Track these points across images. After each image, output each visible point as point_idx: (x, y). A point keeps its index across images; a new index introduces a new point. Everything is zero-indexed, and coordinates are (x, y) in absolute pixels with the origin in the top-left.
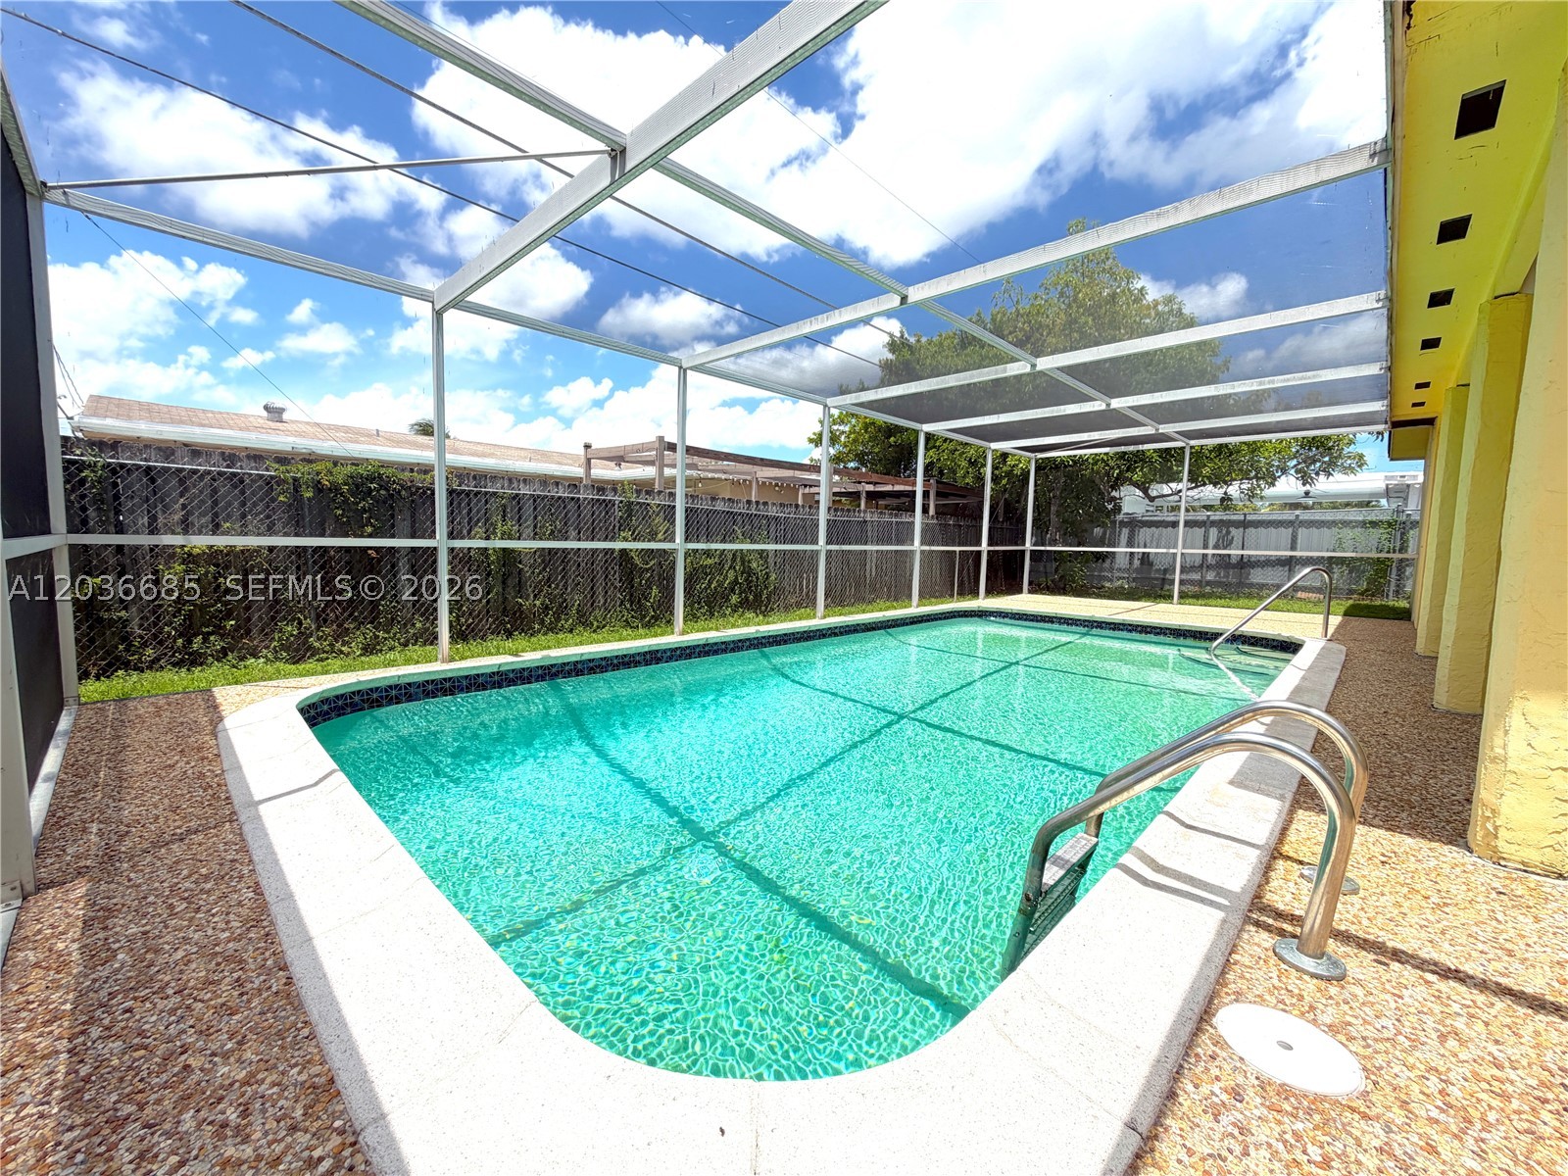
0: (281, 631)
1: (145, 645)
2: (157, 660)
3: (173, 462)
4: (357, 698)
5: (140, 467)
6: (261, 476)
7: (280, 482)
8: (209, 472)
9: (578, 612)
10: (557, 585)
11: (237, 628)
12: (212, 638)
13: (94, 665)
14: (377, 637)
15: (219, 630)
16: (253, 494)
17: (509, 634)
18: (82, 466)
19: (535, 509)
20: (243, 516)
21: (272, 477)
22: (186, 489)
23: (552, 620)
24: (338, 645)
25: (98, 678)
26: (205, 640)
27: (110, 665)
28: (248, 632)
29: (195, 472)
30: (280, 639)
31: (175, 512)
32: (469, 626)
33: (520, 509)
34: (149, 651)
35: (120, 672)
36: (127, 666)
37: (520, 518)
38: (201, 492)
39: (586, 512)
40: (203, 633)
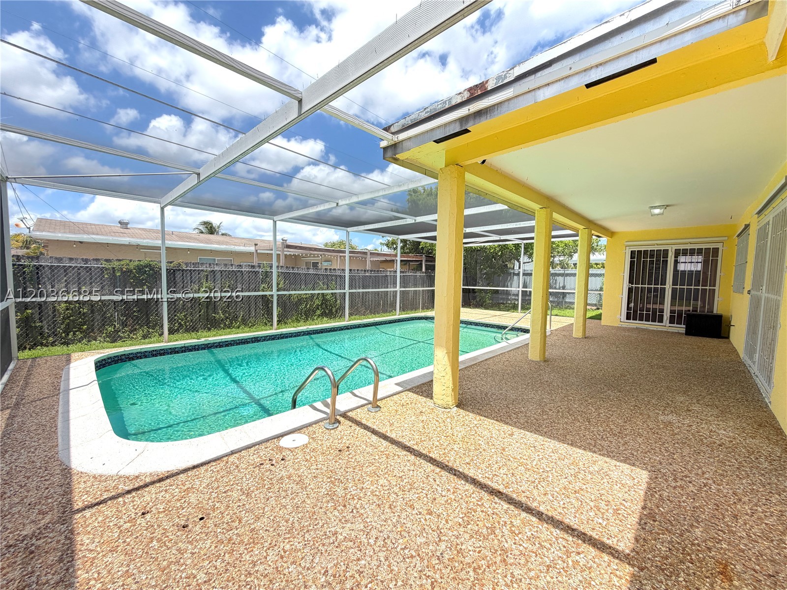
0: (107, 329)
1: (49, 336)
2: (54, 342)
3: (62, 263)
4: (123, 357)
5: (48, 266)
6: (99, 267)
7: (106, 269)
8: (76, 267)
9: (242, 319)
10: (232, 308)
11: (88, 329)
12: (77, 333)
13: (28, 344)
14: (149, 331)
15: (80, 329)
16: (95, 274)
17: (209, 329)
18: (24, 266)
19: (222, 276)
20: (91, 283)
21: (103, 267)
22: (67, 274)
23: (230, 322)
24: (131, 335)
25: (30, 349)
26: (74, 334)
27: (35, 344)
28: (93, 330)
29: (70, 267)
30: (106, 333)
31: (62, 283)
32: (191, 326)
33: (214, 276)
34: (51, 339)
35: (39, 347)
36: (42, 344)
37: (214, 280)
38: (73, 275)
39: (246, 277)
40: (73, 331)
